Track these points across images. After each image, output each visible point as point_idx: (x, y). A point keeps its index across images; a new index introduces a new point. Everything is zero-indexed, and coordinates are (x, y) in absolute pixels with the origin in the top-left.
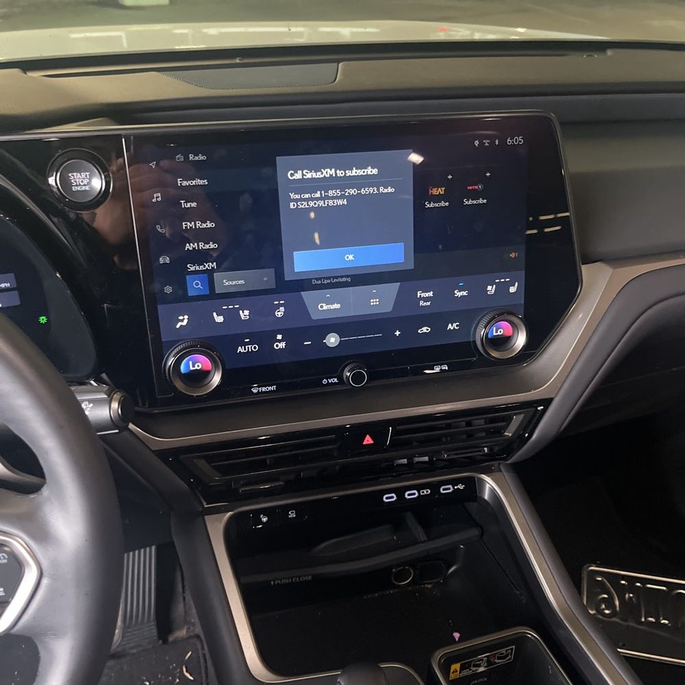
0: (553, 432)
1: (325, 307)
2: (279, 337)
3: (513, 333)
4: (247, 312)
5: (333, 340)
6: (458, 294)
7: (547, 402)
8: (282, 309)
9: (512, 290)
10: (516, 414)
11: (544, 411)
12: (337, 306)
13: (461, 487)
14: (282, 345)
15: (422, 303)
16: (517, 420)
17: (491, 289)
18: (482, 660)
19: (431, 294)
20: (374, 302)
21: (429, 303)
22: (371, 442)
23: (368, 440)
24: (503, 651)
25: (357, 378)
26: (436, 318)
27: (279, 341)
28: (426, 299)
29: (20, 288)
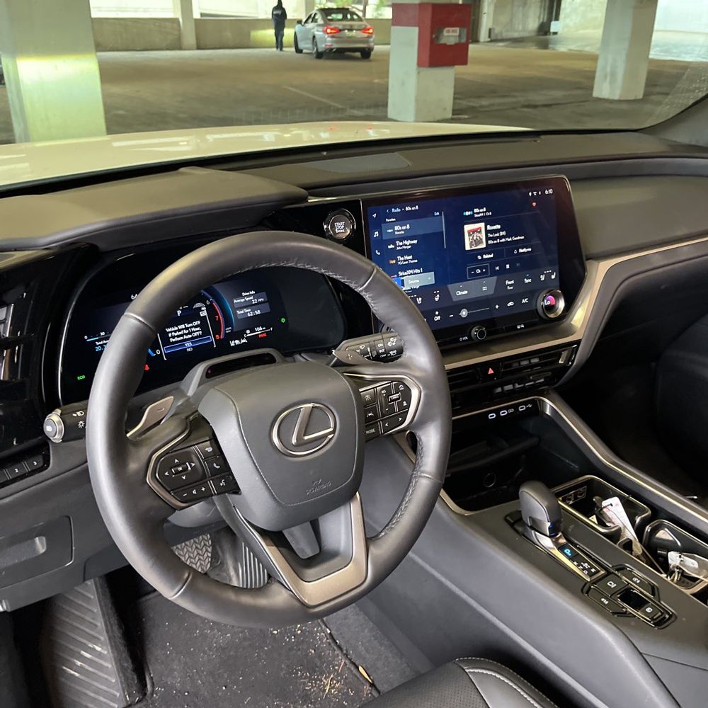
0: (585, 359)
1: (460, 294)
2: (437, 313)
3: (556, 303)
4: (420, 299)
5: (464, 313)
6: (527, 281)
7: (578, 342)
8: (438, 296)
9: (553, 277)
10: (563, 351)
11: (578, 348)
12: (466, 292)
13: (530, 406)
14: (438, 318)
15: (509, 288)
16: (564, 354)
17: (542, 278)
18: (571, 495)
19: (513, 282)
20: (485, 288)
21: (512, 288)
22: (492, 372)
23: (491, 371)
24: (581, 489)
25: (481, 334)
26: (516, 297)
27: (437, 316)
28: (510, 285)
29: (269, 300)
